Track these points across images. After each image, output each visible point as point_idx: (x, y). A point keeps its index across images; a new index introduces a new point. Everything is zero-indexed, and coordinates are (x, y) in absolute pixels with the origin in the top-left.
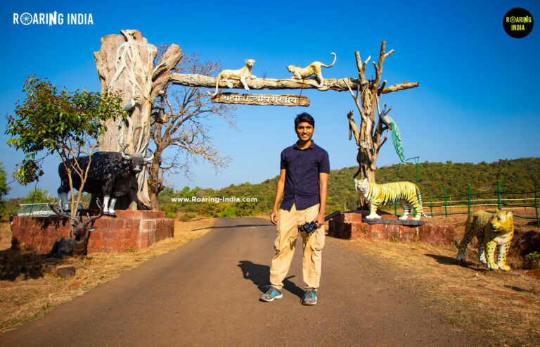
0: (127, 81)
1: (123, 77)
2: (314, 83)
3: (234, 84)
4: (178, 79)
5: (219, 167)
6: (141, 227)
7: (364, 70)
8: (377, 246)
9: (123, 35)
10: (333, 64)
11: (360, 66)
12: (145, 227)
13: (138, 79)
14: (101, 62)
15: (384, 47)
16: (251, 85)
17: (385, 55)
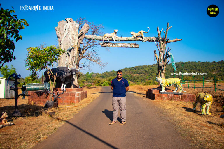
0: (68, 39)
1: (67, 37)
2: (141, 39)
3: (110, 39)
4: (88, 37)
5: (102, 67)
6: (76, 95)
7: (160, 34)
8: (164, 103)
9: (66, 20)
10: (148, 31)
11: (159, 32)
12: (77, 95)
13: (73, 38)
14: (58, 31)
15: (168, 25)
16: (116, 40)
17: (169, 28)
